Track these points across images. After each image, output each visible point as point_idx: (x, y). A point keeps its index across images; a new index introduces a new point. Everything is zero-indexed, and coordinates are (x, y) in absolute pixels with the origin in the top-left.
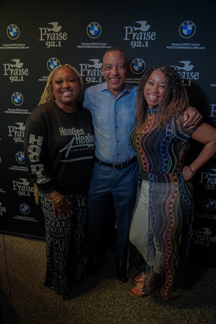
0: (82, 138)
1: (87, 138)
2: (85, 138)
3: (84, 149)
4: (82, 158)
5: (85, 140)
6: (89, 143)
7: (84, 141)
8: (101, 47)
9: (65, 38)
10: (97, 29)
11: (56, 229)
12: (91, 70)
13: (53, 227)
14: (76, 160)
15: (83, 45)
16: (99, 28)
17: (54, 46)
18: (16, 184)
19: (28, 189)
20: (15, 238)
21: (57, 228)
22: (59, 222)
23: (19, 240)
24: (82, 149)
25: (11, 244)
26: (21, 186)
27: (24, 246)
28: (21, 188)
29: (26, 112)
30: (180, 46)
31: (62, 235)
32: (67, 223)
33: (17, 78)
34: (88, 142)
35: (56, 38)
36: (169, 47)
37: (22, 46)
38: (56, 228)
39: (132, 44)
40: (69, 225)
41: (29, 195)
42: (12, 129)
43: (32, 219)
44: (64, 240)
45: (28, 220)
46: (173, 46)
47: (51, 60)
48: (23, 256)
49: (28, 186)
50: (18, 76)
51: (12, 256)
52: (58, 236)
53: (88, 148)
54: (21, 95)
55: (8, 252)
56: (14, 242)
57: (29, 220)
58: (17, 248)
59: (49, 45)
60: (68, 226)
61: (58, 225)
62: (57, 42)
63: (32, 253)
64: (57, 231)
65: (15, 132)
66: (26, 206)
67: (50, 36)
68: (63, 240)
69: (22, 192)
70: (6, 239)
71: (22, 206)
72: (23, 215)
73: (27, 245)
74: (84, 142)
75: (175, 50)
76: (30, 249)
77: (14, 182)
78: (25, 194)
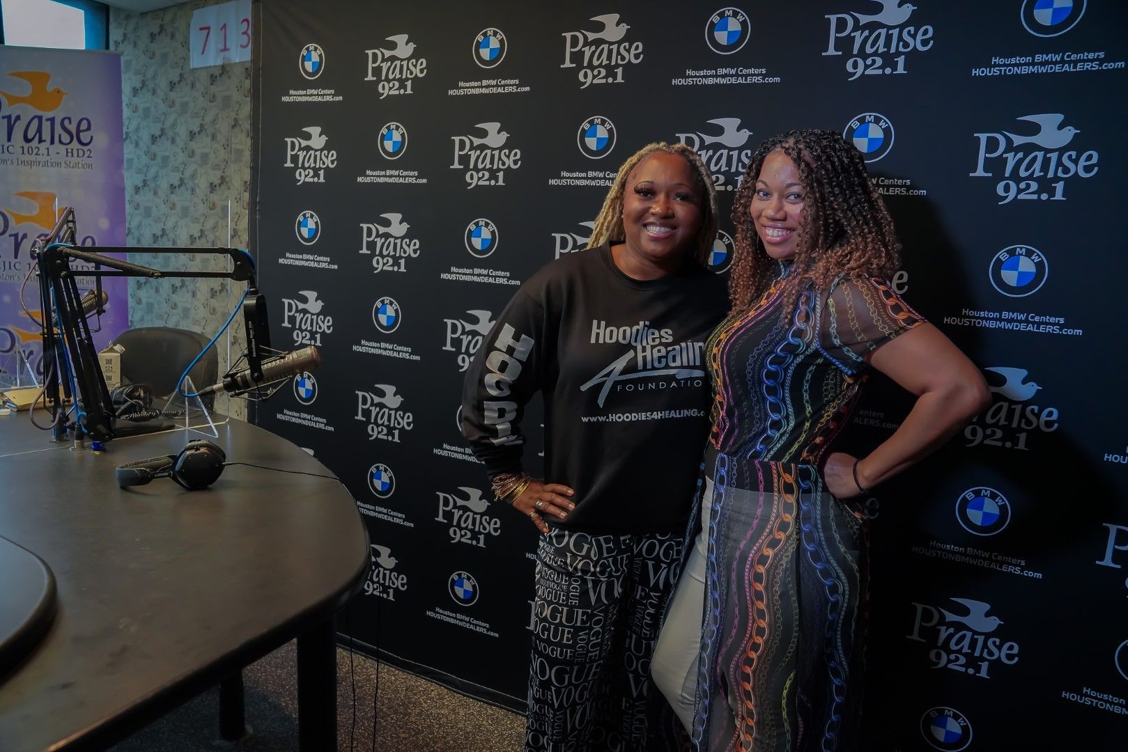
0: (659, 351)
1: (674, 349)
2: (668, 352)
3: (663, 385)
4: (655, 413)
5: (666, 357)
6: (682, 367)
7: (664, 360)
8: (746, 80)
9: (637, 56)
10: (739, 28)
11: (553, 627)
12: (711, 152)
13: (545, 619)
14: (633, 417)
15: (692, 77)
16: (744, 24)
17: (604, 81)
18: (446, 503)
19: (481, 523)
20: (422, 683)
21: (557, 626)
22: (565, 609)
23: (433, 690)
24: (657, 386)
25: (405, 696)
26: (461, 512)
27: (445, 711)
28: (461, 517)
29: (501, 278)
30: (1025, 64)
31: (567, 651)
32: (590, 617)
33: (487, 175)
34: (678, 363)
35: (609, 58)
36: (983, 72)
37: (510, 86)
38: (553, 624)
39: (849, 68)
40: (597, 628)
41: (481, 544)
42: (454, 329)
43: (481, 627)
44: (572, 670)
45: (467, 626)
46: (995, 65)
47: (591, 123)
48: (435, 743)
49: (482, 514)
50: (490, 170)
51: (403, 735)
52: (553, 654)
53: (678, 382)
54: (493, 227)
55: (392, 719)
56: (415, 694)
57: (472, 627)
58: (420, 714)
59: (587, 79)
60: (591, 628)
61: (561, 617)
62: (611, 71)
63: (467, 738)
64: (555, 637)
65: (464, 337)
66: (469, 579)
67: (593, 53)
68: (568, 668)
69: (463, 532)
70: (393, 678)
71: (456, 578)
72: (455, 609)
73: (454, 710)
74: (663, 364)
75: (1002, 78)
76: (460, 725)
77: (441, 495)
78: (471, 539)
